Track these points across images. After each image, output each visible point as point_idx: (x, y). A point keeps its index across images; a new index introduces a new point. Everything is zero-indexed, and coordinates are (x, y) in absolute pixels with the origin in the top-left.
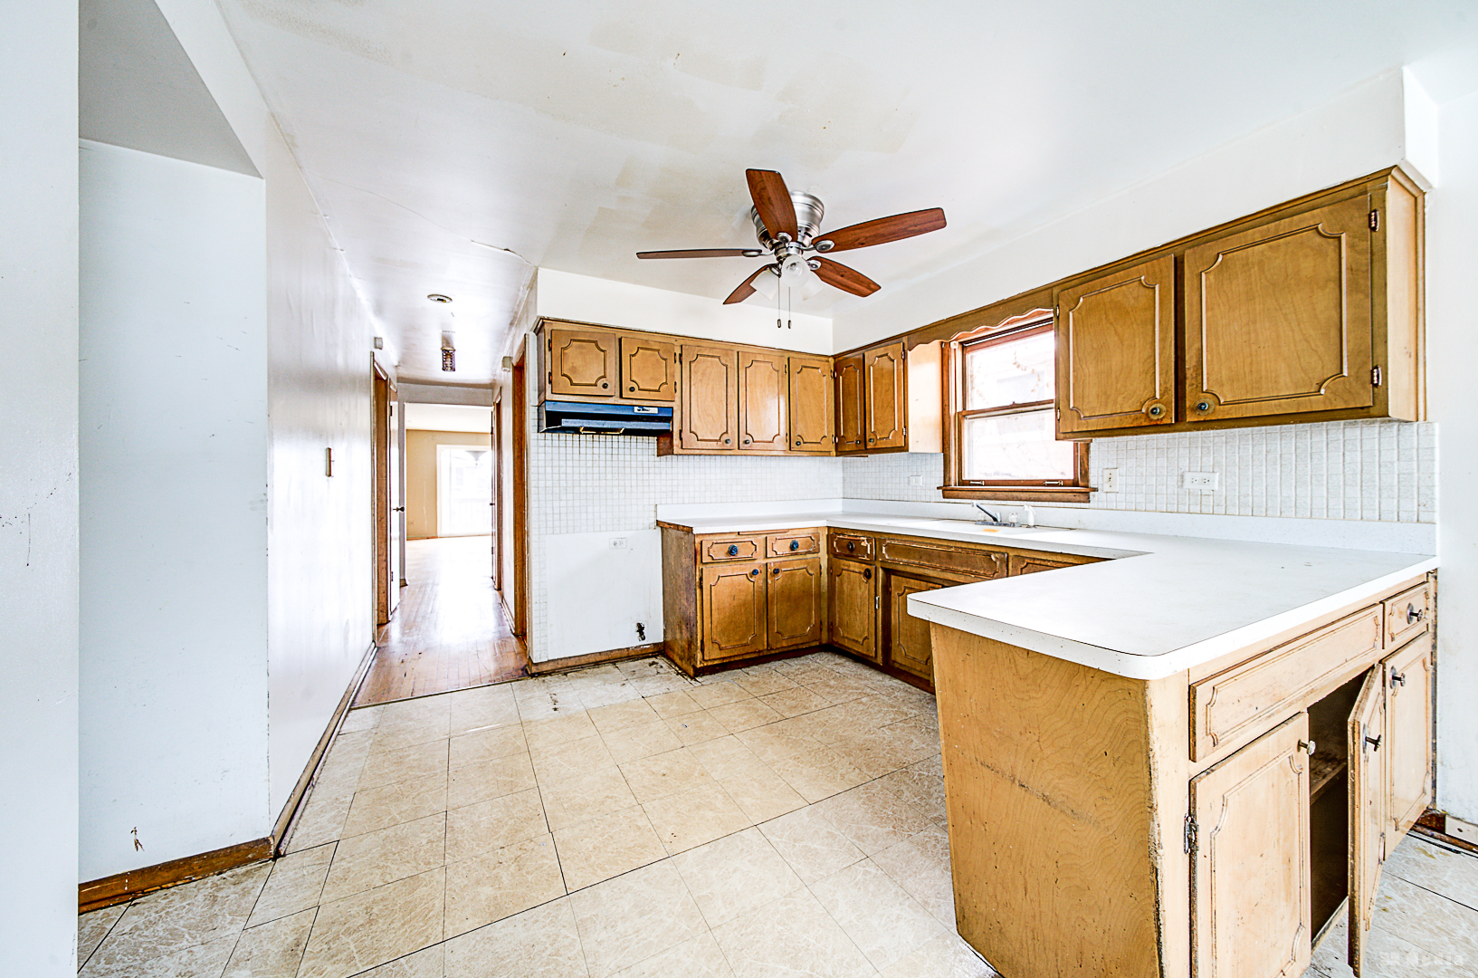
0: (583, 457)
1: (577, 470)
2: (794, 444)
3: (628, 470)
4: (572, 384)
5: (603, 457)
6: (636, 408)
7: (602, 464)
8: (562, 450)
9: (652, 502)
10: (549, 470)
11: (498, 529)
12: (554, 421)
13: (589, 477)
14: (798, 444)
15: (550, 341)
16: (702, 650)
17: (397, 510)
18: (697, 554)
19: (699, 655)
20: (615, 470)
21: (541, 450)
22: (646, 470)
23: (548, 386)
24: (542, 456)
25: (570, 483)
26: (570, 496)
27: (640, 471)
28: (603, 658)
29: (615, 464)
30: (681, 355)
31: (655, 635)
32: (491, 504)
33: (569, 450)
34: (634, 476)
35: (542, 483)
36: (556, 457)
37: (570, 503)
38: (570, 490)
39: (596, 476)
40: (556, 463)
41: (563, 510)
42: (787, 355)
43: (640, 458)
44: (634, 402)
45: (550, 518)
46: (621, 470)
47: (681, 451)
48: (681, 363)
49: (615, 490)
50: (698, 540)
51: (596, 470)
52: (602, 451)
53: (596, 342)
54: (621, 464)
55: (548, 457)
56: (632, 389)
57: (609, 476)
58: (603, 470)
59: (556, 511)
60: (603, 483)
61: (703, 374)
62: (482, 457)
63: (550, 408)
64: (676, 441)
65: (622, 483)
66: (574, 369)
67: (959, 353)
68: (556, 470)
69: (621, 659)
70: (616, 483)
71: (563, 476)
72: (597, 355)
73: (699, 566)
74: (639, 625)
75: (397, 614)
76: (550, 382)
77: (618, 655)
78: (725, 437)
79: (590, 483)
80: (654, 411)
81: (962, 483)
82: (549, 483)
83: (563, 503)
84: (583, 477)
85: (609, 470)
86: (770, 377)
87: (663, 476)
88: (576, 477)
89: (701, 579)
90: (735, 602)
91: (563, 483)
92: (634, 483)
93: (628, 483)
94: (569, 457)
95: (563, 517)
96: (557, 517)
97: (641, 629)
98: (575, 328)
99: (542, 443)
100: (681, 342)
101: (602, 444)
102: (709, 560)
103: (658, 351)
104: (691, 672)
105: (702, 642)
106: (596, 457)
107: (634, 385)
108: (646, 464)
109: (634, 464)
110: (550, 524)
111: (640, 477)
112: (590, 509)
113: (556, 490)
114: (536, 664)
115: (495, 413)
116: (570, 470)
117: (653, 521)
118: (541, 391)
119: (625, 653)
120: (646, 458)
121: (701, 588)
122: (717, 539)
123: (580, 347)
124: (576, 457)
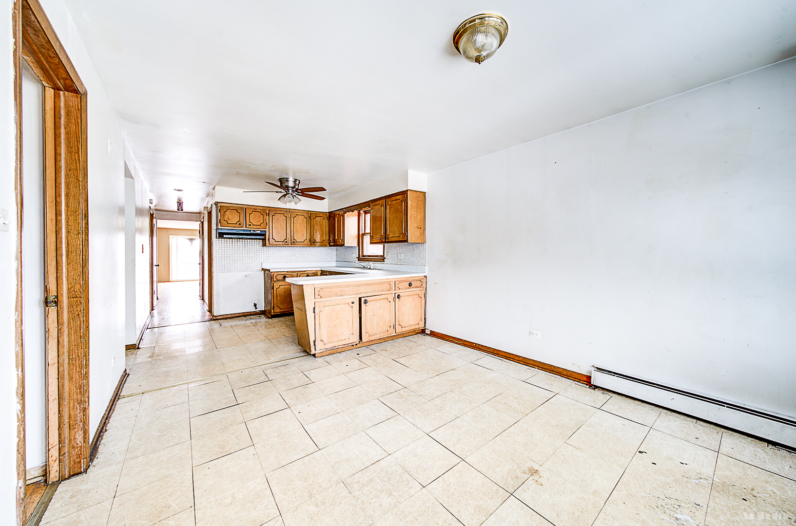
0: (233, 247)
1: (231, 251)
2: (312, 243)
3: (251, 251)
4: (228, 223)
5: (241, 247)
6: (252, 231)
7: (241, 249)
8: (226, 244)
9: (260, 262)
10: (220, 251)
11: (203, 278)
12: (221, 235)
13: (236, 253)
14: (314, 243)
15: (220, 209)
16: (274, 309)
17: (156, 266)
18: (272, 278)
19: (272, 311)
20: (246, 251)
21: (217, 244)
22: (258, 251)
23: (219, 224)
24: (218, 246)
25: (228, 255)
26: (229, 260)
27: (256, 251)
28: (241, 315)
29: (246, 249)
30: (269, 213)
31: (261, 307)
32: (199, 264)
33: (228, 244)
34: (253, 253)
35: (218, 255)
36: (223, 247)
37: (229, 262)
38: (228, 258)
39: (239, 253)
40: (223, 249)
41: (226, 265)
42: (310, 213)
43: (256, 247)
44: (251, 229)
45: (221, 267)
46: (248, 251)
47: (269, 245)
48: (269, 216)
49: (246, 258)
50: (272, 274)
51: (238, 251)
52: (241, 245)
53: (236, 210)
54: (248, 249)
55: (220, 247)
56: (250, 225)
57: (244, 253)
58: (241, 251)
59: (223, 265)
60: (241, 255)
61: (277, 220)
62: (194, 242)
63: (220, 231)
64: (267, 242)
65: (248, 255)
66: (228, 219)
67: (363, 214)
68: (223, 251)
69: (248, 315)
70: (246, 255)
71: (226, 253)
72: (237, 214)
73: (273, 282)
74: (255, 304)
75: (156, 307)
76: (220, 223)
77: (246, 314)
78: (286, 241)
79: (236, 255)
80: (259, 232)
81: (363, 256)
82: (220, 255)
83: (226, 262)
84: (233, 253)
85: (244, 251)
86: (303, 220)
87: (265, 253)
88: (231, 253)
89: (273, 286)
90: (286, 294)
91: (226, 255)
92: (253, 255)
93: (251, 255)
94: (228, 247)
95: (226, 267)
96: (223, 267)
97: (255, 305)
98: (229, 205)
99: (218, 242)
100: (269, 209)
101: (241, 242)
102: (276, 280)
103: (260, 212)
104: (270, 316)
105: (273, 306)
106: (239, 247)
107: (251, 224)
108: (258, 249)
109: (253, 249)
110: (221, 269)
111: (256, 253)
112: (236, 264)
113: (223, 258)
114: (216, 316)
115: (201, 225)
116: (228, 251)
117: (261, 268)
118: (217, 225)
119: (249, 314)
120: (258, 247)
121: (273, 289)
122: (279, 273)
123: (231, 211)
124: (231, 246)
